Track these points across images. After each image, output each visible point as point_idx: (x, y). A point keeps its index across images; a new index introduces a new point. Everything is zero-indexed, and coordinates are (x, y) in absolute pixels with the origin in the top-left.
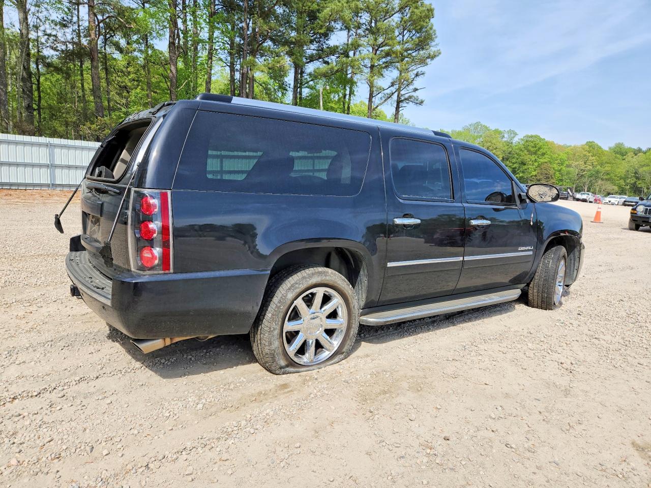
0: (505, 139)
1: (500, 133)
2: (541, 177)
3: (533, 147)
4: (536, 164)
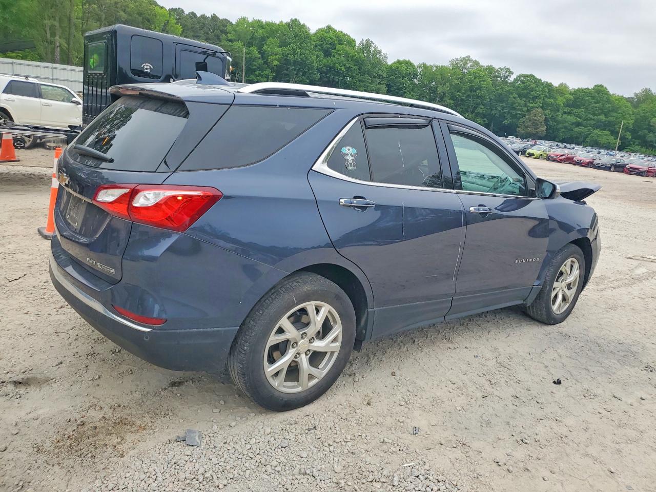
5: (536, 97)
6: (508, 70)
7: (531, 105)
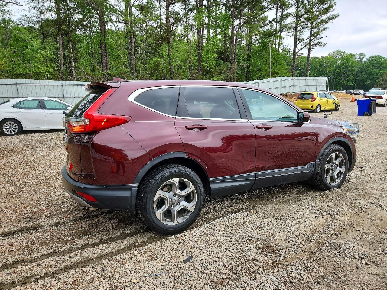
0: (356, 60)
1: (354, 55)
2: (383, 82)
3: (377, 64)
4: (379, 75)
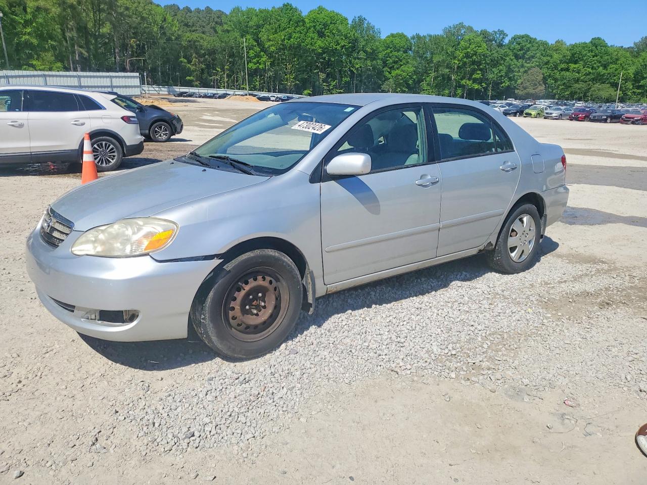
1: (489, 34)
2: (528, 84)
3: (520, 50)
4: (522, 70)
5: (533, 57)
6: (502, 32)
7: (528, 65)
